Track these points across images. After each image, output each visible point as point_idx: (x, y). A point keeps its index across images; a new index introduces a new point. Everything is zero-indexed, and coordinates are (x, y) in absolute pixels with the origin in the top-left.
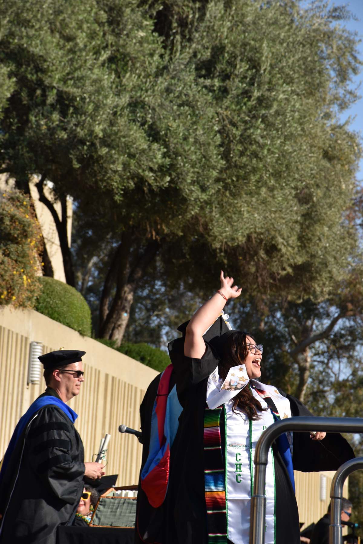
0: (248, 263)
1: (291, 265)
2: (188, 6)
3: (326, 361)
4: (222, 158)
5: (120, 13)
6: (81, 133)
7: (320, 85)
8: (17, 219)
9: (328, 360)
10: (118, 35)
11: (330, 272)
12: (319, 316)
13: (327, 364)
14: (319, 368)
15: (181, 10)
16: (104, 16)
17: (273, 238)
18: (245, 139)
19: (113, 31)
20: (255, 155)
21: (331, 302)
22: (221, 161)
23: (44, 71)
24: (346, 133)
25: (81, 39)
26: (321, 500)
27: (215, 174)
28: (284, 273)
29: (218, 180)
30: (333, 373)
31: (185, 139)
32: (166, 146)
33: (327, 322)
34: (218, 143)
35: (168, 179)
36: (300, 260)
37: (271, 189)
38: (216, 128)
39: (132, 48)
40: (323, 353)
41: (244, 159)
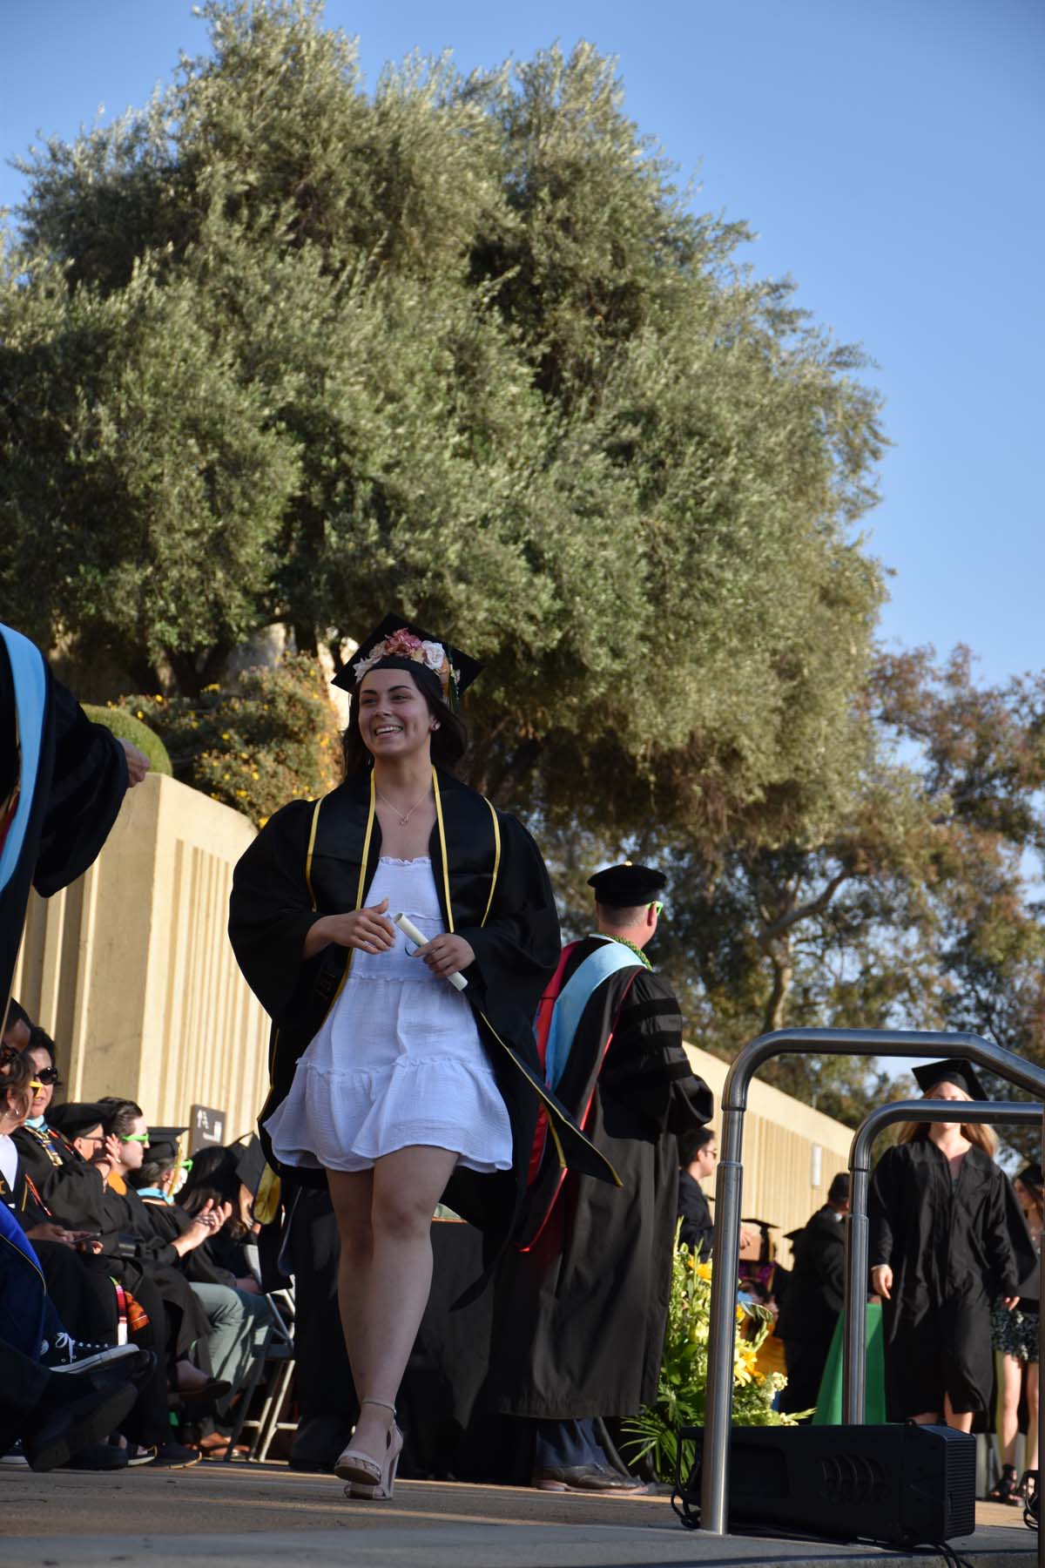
0: (691, 780)
1: (761, 786)
2: (591, 344)
3: (819, 952)
4: (649, 601)
5: (478, 355)
6: (416, 555)
7: (816, 478)
8: (299, 701)
9: (824, 951)
10: (473, 393)
11: (830, 798)
12: (807, 875)
13: (821, 959)
14: (806, 963)
15: (580, 351)
16: (450, 361)
17: (734, 738)
18: (690, 570)
19: (464, 384)
20: (707, 596)
21: (829, 850)
22: (648, 606)
23: (352, 453)
24: (858, 559)
25: (413, 398)
26: (813, 1187)
27: (637, 627)
28: (751, 799)
29: (643, 638)
30: (831, 972)
31: (588, 565)
32: (556, 577)
33: (821, 886)
34: (644, 574)
35: (558, 635)
36: (775, 777)
37: (732, 653)
38: (641, 549)
39: (497, 413)
40: (815, 939)
41: (688, 603)
